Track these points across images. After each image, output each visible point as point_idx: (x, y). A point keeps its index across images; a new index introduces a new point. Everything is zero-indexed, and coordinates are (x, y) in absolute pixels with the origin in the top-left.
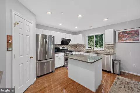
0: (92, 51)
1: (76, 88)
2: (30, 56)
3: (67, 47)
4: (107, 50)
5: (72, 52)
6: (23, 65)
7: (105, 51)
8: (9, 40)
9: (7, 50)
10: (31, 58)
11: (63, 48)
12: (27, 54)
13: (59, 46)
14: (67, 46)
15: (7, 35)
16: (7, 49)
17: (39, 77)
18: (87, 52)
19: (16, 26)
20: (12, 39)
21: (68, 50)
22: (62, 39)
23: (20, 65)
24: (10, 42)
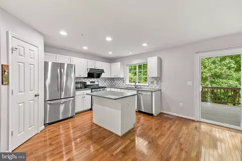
0: (134, 87)
1: (100, 134)
2: (35, 94)
3: (98, 81)
4: (151, 85)
5: (105, 89)
6: (24, 105)
7: (150, 87)
8: (5, 71)
9: (2, 84)
10: (36, 96)
11: (91, 82)
12: (31, 91)
13: (85, 79)
14: (98, 79)
15: (2, 65)
16: (2, 82)
17: (49, 124)
18: (127, 89)
19: (14, 52)
20: (8, 69)
21: (100, 85)
22: (89, 70)
23: (20, 105)
24: (6, 73)
